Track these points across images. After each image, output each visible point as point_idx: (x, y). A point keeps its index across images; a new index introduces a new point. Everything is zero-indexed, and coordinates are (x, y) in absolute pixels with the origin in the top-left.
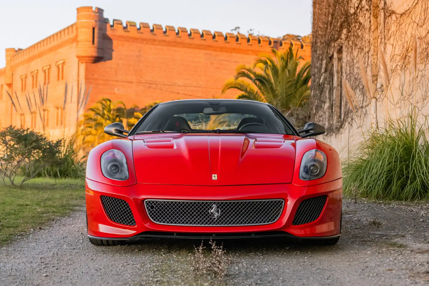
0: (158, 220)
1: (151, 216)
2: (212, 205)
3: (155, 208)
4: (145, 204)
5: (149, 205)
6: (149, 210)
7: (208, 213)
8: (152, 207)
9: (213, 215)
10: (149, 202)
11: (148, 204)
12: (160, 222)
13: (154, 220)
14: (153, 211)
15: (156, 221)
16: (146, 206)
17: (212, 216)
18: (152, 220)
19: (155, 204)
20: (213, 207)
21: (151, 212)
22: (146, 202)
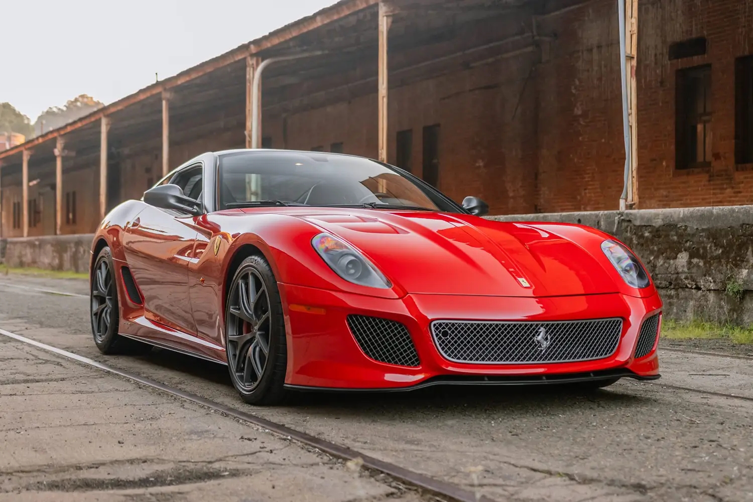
0: (456, 356)
1: (443, 349)
2: (539, 329)
3: (450, 335)
4: (433, 329)
5: (440, 331)
6: (440, 338)
7: (533, 342)
8: (445, 334)
9: (540, 345)
10: (440, 325)
11: (437, 329)
12: (459, 358)
13: (449, 355)
14: (446, 339)
15: (452, 358)
16: (435, 332)
17: (539, 347)
18: (445, 356)
19: (450, 329)
20: (541, 332)
21: (443, 342)
22: (435, 325)
